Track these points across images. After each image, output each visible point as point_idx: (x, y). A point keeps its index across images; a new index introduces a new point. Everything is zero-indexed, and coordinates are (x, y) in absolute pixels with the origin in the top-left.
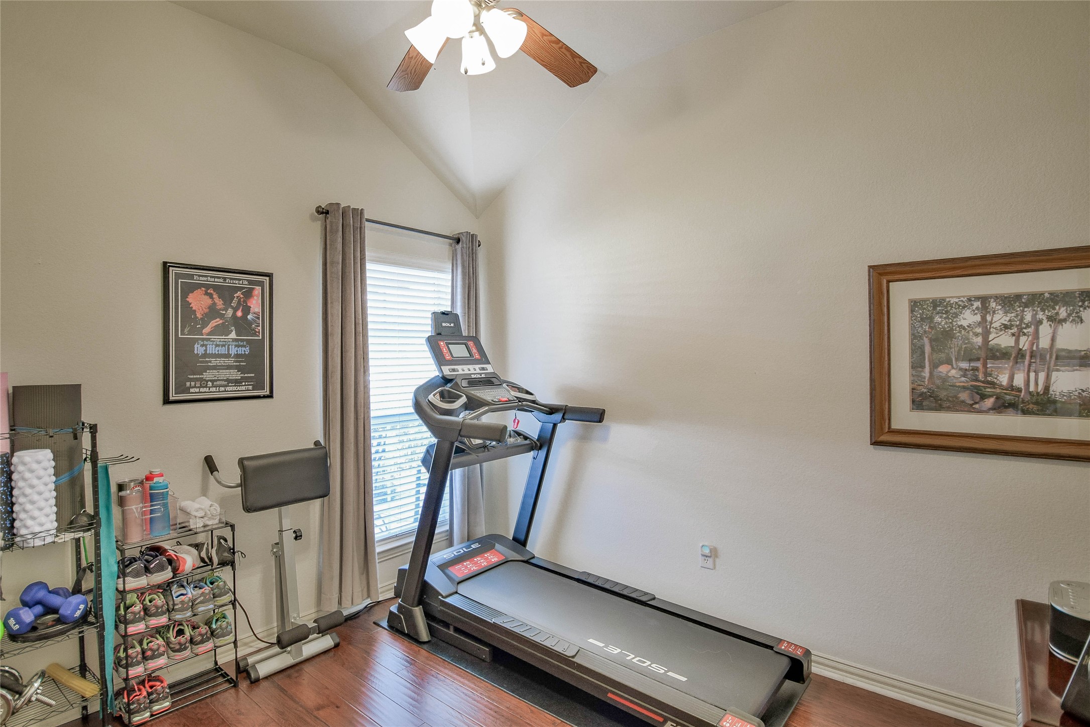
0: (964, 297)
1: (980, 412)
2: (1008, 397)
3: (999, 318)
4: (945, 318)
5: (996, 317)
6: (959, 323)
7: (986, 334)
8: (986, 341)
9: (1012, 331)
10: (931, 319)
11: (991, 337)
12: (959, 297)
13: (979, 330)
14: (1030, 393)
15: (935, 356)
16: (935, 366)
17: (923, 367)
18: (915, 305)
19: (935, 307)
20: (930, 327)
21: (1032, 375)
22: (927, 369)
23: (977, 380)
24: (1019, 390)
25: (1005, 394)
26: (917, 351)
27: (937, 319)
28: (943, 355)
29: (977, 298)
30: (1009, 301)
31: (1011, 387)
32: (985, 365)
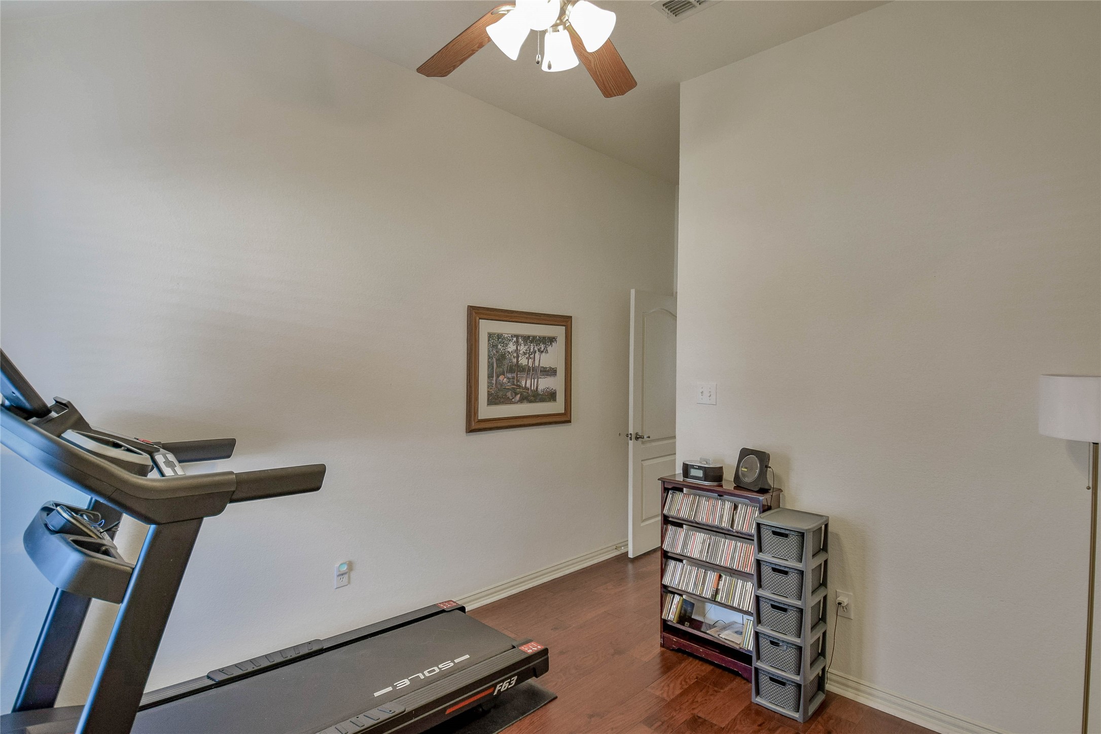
0: (510, 334)
1: (514, 403)
2: (525, 394)
3: (523, 348)
4: (503, 346)
5: (522, 347)
6: (508, 350)
7: (518, 357)
8: (518, 361)
9: (527, 356)
10: (497, 346)
11: (520, 359)
12: (508, 334)
13: (515, 355)
14: (532, 390)
15: (498, 369)
16: (498, 376)
17: (493, 377)
18: (490, 336)
19: (498, 339)
20: (496, 352)
21: (533, 380)
22: (495, 378)
23: (514, 385)
24: (528, 389)
25: (524, 392)
26: (490, 366)
27: (499, 347)
28: (501, 369)
29: (515, 336)
30: (527, 339)
31: (526, 388)
32: (517, 375)
